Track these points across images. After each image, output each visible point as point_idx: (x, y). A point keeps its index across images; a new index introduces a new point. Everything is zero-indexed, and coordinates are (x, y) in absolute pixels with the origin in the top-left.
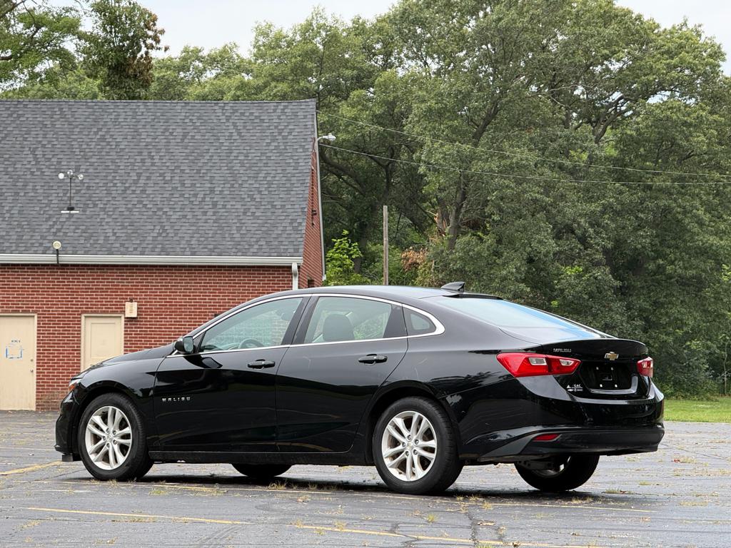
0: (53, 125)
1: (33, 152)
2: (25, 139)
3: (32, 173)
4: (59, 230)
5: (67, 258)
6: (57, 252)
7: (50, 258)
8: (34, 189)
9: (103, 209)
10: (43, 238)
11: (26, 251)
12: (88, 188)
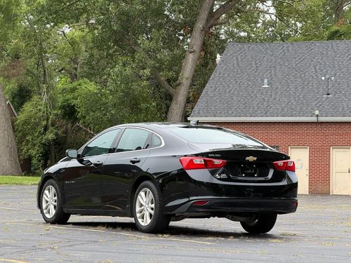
0: (327, 53)
1: (315, 67)
2: (312, 61)
3: (313, 78)
4: (321, 105)
5: (322, 119)
6: (317, 116)
7: (314, 119)
8: (312, 85)
9: (344, 94)
10: (312, 109)
11: (303, 115)
12: (339, 84)
